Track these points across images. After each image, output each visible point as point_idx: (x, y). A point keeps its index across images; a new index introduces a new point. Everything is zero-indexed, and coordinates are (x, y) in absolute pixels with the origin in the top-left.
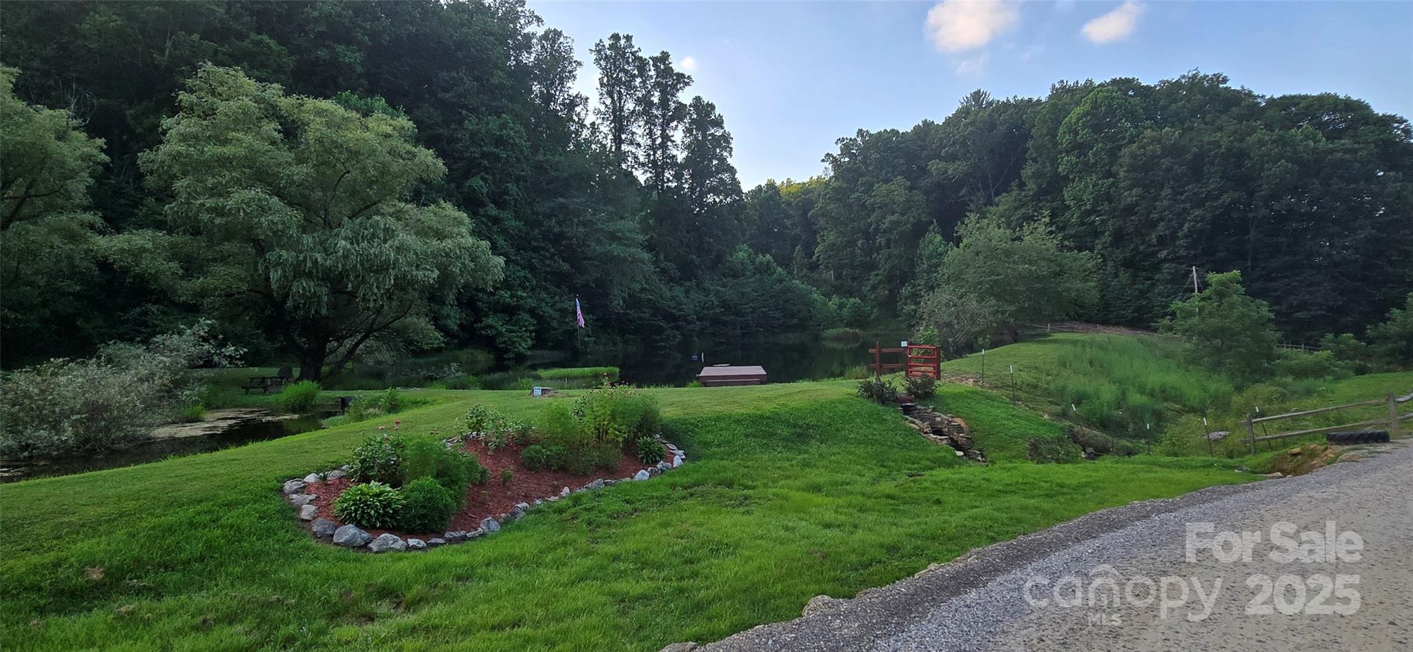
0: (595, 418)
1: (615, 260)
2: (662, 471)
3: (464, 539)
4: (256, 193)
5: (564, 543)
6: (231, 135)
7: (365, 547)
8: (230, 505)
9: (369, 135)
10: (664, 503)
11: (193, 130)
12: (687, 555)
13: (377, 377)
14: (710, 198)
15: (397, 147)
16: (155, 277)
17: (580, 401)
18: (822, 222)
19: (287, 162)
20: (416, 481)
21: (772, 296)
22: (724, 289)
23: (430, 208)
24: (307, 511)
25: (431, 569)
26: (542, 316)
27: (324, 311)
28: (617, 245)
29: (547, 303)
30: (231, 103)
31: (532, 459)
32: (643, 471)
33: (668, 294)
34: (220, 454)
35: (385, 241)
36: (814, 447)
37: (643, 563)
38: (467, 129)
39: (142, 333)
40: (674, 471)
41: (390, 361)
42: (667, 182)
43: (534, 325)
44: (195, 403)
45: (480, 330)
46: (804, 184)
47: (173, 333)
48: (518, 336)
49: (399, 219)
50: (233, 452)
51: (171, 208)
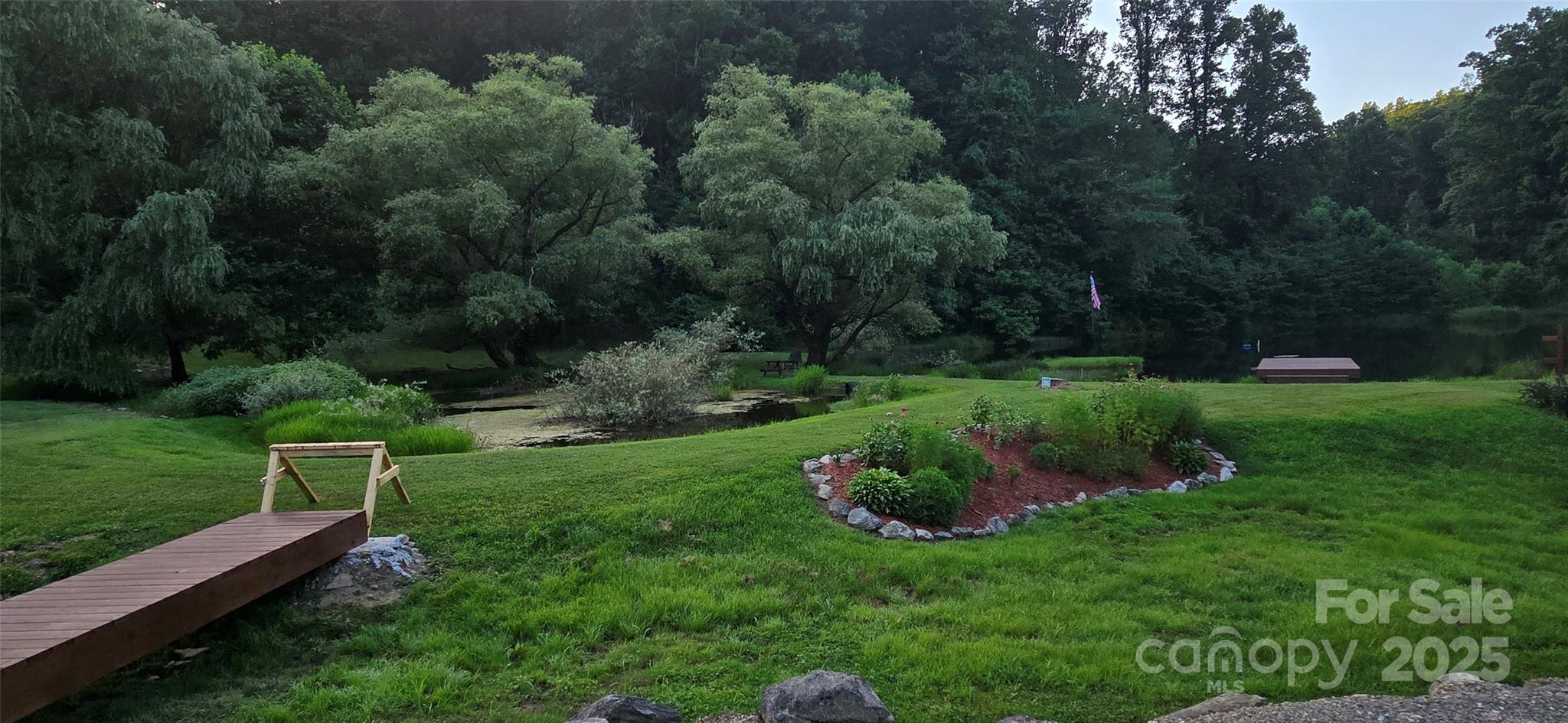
0: (1118, 416)
1: (1139, 227)
2: (1205, 485)
3: (971, 536)
4: (769, 184)
5: (1083, 555)
6: (750, 130)
7: (876, 531)
8: (761, 478)
9: (869, 114)
10: (1208, 524)
11: (718, 130)
12: (1244, 590)
13: (877, 363)
14: (1274, 139)
15: (895, 122)
16: (693, 269)
17: (1098, 395)
18: (1457, 154)
19: (795, 152)
20: (922, 470)
21: (1368, 265)
22: (1291, 258)
23: (928, 184)
24: (824, 491)
25: (942, 563)
26: (1048, 298)
27: (829, 297)
28: (1141, 209)
29: (1054, 283)
30: (749, 99)
31: (1042, 457)
32: (1179, 482)
33: (1210, 266)
34: (748, 431)
35: (884, 223)
36: (1439, 472)
37: (1183, 592)
38: (965, 92)
39: (684, 321)
40: (1220, 485)
41: (888, 347)
42: (1212, 124)
43: (1038, 308)
44: (726, 383)
45: (978, 315)
46: (1427, 102)
47: (707, 320)
48: (1020, 321)
49: (897, 199)
50: (758, 430)
51: (703, 205)
